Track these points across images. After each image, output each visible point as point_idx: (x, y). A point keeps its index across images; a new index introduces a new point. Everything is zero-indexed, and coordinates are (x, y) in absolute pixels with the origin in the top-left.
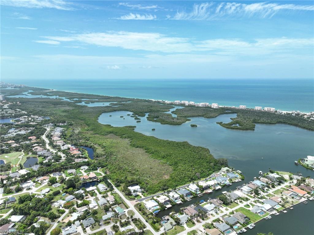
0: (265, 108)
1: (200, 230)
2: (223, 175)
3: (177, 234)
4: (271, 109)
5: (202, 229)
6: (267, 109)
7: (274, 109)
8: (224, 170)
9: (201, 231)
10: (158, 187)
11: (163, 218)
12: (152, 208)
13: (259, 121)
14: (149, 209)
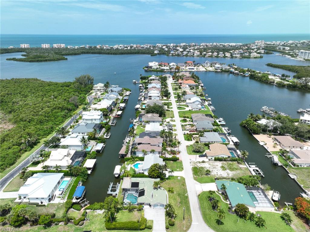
0: (54, 45)
1: (199, 162)
2: (101, 94)
3: (187, 197)
4: (61, 45)
5: (196, 158)
6: (57, 46)
7: (64, 45)
8: (99, 88)
9: (203, 162)
10: (9, 148)
11: (109, 192)
12: (57, 193)
13: (63, 53)
14: (50, 200)
